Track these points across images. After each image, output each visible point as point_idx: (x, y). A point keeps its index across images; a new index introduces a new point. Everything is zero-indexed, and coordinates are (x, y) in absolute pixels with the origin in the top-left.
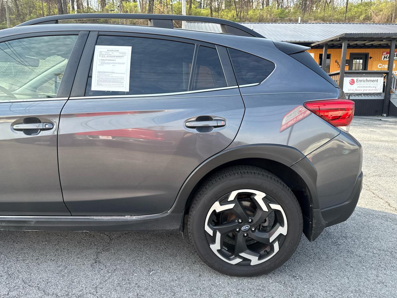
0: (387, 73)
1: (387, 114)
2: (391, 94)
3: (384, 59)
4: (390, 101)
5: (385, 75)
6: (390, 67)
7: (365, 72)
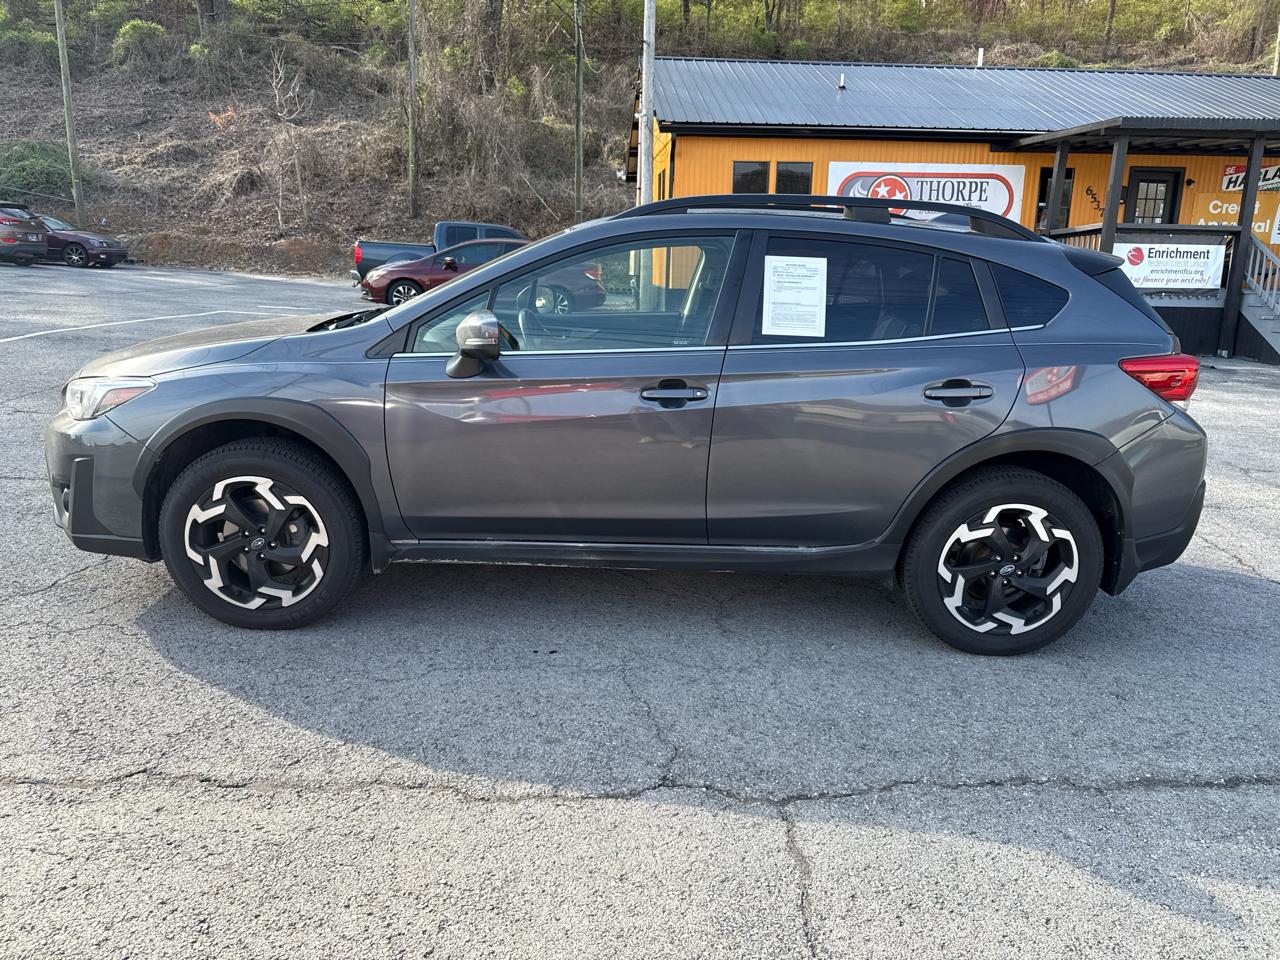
0: (1236, 234)
1: (1231, 350)
2: (1246, 292)
3: (1227, 188)
4: (1240, 314)
5: (1230, 237)
6: (1245, 216)
7: (1172, 228)
